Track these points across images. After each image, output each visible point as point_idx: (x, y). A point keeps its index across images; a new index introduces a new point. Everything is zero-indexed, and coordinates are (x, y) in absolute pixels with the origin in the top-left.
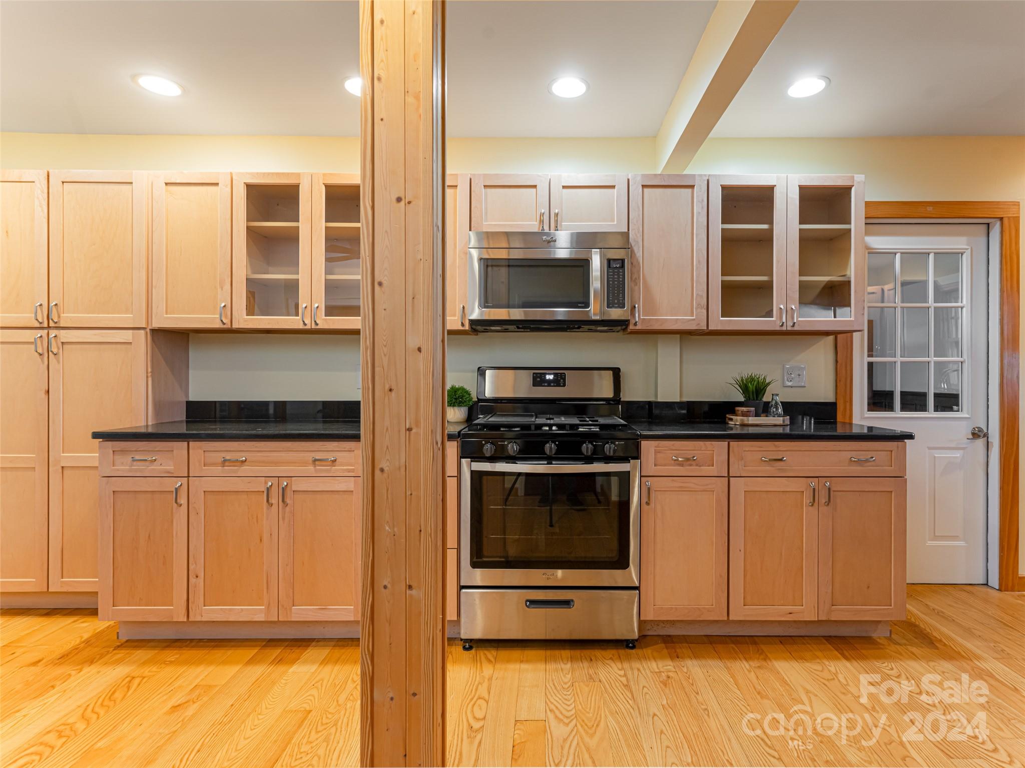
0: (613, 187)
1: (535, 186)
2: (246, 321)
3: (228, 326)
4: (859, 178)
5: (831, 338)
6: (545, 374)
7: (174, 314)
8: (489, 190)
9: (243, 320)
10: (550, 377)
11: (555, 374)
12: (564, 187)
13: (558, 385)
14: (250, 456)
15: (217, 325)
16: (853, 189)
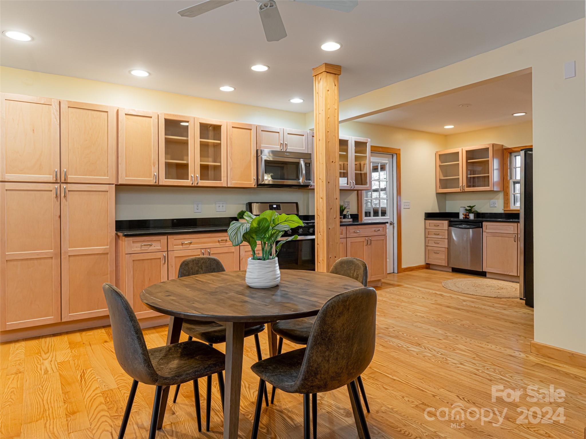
0: (303, 135)
1: (279, 132)
2: (166, 181)
3: (157, 184)
4: (369, 140)
5: (356, 192)
6: (273, 205)
7: (129, 177)
8: (263, 132)
9: (164, 181)
10: (275, 206)
11: (276, 205)
12: (288, 134)
13: (278, 209)
14: (193, 241)
15: (152, 183)
16: (368, 143)
